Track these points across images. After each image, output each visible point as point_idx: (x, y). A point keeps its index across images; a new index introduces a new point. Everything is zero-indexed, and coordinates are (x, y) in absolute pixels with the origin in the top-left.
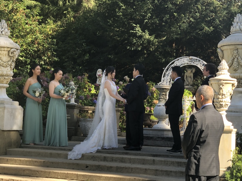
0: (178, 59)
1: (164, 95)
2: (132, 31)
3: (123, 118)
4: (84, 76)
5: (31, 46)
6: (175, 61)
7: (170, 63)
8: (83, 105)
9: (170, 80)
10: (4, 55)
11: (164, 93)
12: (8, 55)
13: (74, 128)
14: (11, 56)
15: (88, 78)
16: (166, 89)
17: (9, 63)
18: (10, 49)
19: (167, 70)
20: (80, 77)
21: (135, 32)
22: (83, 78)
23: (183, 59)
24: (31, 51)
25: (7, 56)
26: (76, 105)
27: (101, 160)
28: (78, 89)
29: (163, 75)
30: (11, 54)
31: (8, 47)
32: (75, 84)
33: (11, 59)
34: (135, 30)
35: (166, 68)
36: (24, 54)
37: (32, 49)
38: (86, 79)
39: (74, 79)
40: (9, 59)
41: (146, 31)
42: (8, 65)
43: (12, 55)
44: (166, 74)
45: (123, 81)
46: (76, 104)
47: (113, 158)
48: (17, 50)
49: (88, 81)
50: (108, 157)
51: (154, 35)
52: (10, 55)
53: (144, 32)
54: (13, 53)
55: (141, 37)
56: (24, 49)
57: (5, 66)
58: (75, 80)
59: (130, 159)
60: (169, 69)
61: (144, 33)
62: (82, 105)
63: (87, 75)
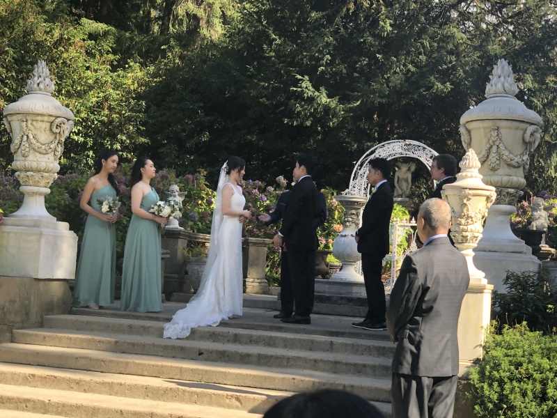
0: (383, 145)
1: (354, 214)
2: (295, 89)
3: (274, 258)
4: (198, 174)
5: (96, 113)
6: (376, 149)
7: (368, 153)
8: (196, 231)
9: (366, 185)
10: (42, 130)
11: (354, 212)
12: (51, 130)
13: (176, 276)
14: (56, 133)
15: (207, 178)
16: (357, 202)
17: (52, 146)
18: (53, 118)
19: (361, 165)
20: (190, 176)
21: (299, 89)
22: (197, 179)
23: (392, 145)
24: (96, 122)
25: (48, 132)
26: (181, 230)
27: (229, 341)
28: (187, 199)
29: (353, 175)
30: (57, 128)
31: (51, 114)
32: (181, 190)
33: (56, 138)
34: (301, 87)
35: (359, 163)
36: (81, 129)
37: (97, 120)
38: (203, 181)
39: (178, 180)
40: (52, 138)
41: (322, 89)
42: (50, 150)
43: (58, 131)
44: (359, 174)
45: (275, 185)
46: (182, 228)
47: (251, 336)
48: (68, 120)
49: (206, 185)
50: (242, 335)
51: (337, 97)
52: (54, 130)
53: (318, 90)
54: (60, 127)
55: (311, 100)
56: (83, 119)
57: (44, 152)
58: (180, 183)
59: (285, 340)
60: (365, 165)
61: (318, 92)
62: (194, 232)
63: (205, 173)
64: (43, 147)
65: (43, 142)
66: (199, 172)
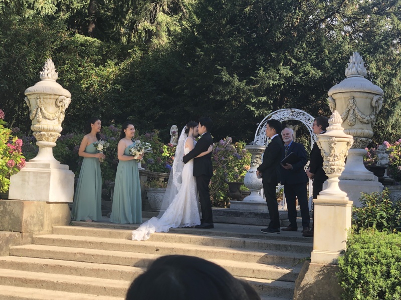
0: (277, 112)
1: (257, 158)
2: (217, 76)
6: (272, 115)
7: (266, 117)
10: (51, 105)
14: (60, 106)
16: (260, 150)
18: (57, 97)
20: (148, 134)
21: (220, 76)
22: (153, 136)
23: (282, 112)
25: (54, 106)
27: (175, 241)
29: (256, 133)
31: (56, 93)
35: (261, 124)
38: (157, 138)
39: (140, 137)
40: (57, 109)
41: (235, 76)
42: (56, 117)
44: (261, 132)
46: (143, 169)
48: (67, 97)
49: (159, 140)
51: (245, 81)
52: (58, 104)
54: (62, 102)
55: (228, 83)
57: (52, 118)
60: (264, 126)
61: (233, 78)
62: (151, 171)
63: (158, 132)
64: (51, 115)
65: (51, 112)
66: (154, 132)
